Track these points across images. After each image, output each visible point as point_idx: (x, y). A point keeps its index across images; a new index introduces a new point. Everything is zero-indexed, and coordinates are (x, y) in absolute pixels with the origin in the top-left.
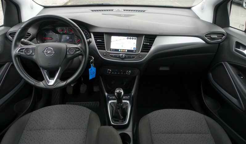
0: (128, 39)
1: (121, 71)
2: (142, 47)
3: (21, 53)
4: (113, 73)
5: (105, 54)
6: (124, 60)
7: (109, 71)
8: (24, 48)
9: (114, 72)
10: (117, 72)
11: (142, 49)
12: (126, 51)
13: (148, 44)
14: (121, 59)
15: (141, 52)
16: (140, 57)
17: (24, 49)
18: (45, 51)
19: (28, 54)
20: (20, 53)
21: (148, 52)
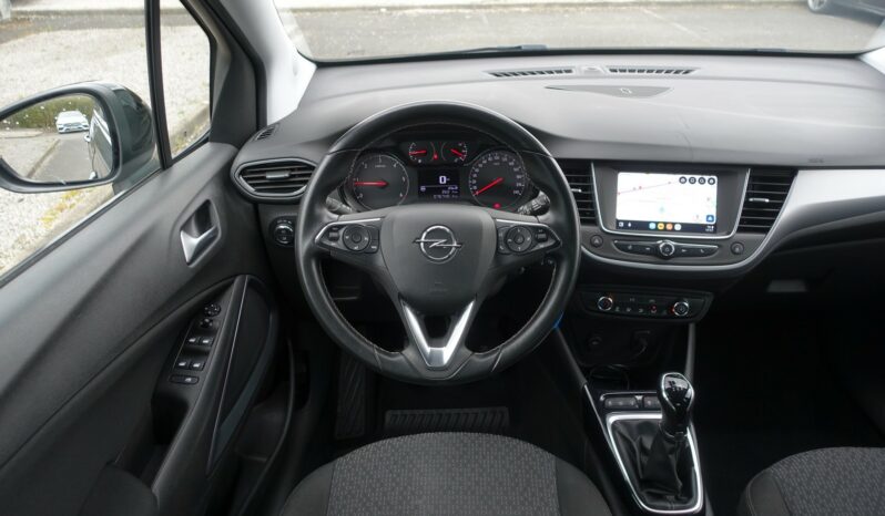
0: (682, 181)
1: (652, 301)
2: (744, 213)
3: (333, 244)
4: (617, 309)
5: (597, 241)
6: (670, 261)
7: (606, 303)
8: (340, 227)
9: (623, 307)
10: (635, 307)
11: (742, 221)
12: (678, 227)
13: (767, 200)
14: (658, 260)
15: (740, 230)
16: (737, 250)
17: (341, 232)
18: (423, 239)
19: (356, 248)
20: (327, 242)
21: (766, 231)
